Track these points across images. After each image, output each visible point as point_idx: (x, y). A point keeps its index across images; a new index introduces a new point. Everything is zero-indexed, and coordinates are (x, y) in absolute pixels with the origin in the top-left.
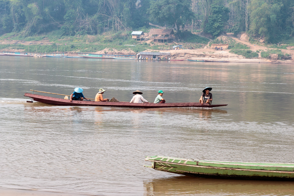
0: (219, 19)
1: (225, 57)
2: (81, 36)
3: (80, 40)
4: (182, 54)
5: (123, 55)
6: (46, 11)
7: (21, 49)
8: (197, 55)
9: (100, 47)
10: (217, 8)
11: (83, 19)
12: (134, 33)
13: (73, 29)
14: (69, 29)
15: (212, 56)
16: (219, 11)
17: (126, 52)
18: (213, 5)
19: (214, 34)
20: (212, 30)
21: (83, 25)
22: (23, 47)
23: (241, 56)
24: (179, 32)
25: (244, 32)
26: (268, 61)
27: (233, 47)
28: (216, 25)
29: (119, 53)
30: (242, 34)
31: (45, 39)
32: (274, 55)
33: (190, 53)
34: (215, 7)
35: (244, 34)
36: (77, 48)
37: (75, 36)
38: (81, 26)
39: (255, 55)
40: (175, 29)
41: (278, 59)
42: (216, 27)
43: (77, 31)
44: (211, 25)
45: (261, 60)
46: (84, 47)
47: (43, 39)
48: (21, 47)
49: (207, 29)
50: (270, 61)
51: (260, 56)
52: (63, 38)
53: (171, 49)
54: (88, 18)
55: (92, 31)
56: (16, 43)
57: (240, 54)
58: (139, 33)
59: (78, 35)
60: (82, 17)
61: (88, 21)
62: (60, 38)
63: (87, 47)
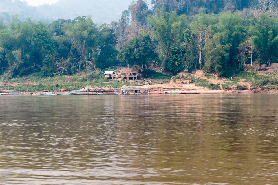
0: (178, 59)
1: (193, 89)
2: (59, 77)
3: (59, 80)
4: (155, 88)
5: (104, 91)
6: (27, 56)
7: (11, 89)
8: (168, 89)
9: (82, 85)
10: (176, 50)
11: (59, 62)
12: (106, 72)
13: (51, 71)
14: (47, 71)
15: (182, 89)
16: (178, 52)
17: (106, 89)
18: (173, 47)
19: (175, 71)
20: (173, 68)
21: (60, 68)
22: (12, 88)
23: (206, 89)
24: (145, 70)
25: (198, 69)
26: (230, 91)
27: (194, 81)
28: (177, 63)
29: (101, 90)
30: (197, 71)
31: (27, 80)
32: (233, 86)
33: (162, 87)
34: (174, 49)
35: (199, 71)
36: (62, 87)
37: (54, 77)
38: (58, 68)
39: (218, 87)
40: (142, 68)
41: (237, 89)
42: (177, 65)
43: (55, 72)
44: (172, 64)
45: (223, 91)
46: (67, 86)
47: (25, 81)
48: (11, 88)
49: (169, 67)
50: (231, 92)
51: (221, 88)
52: (44, 79)
53: (144, 85)
54: (63, 62)
55: (68, 72)
56: (5, 84)
57: (206, 87)
58: (111, 72)
59: (57, 76)
60: (58, 61)
61: (63, 64)
62: (41, 79)
63: (70, 86)
